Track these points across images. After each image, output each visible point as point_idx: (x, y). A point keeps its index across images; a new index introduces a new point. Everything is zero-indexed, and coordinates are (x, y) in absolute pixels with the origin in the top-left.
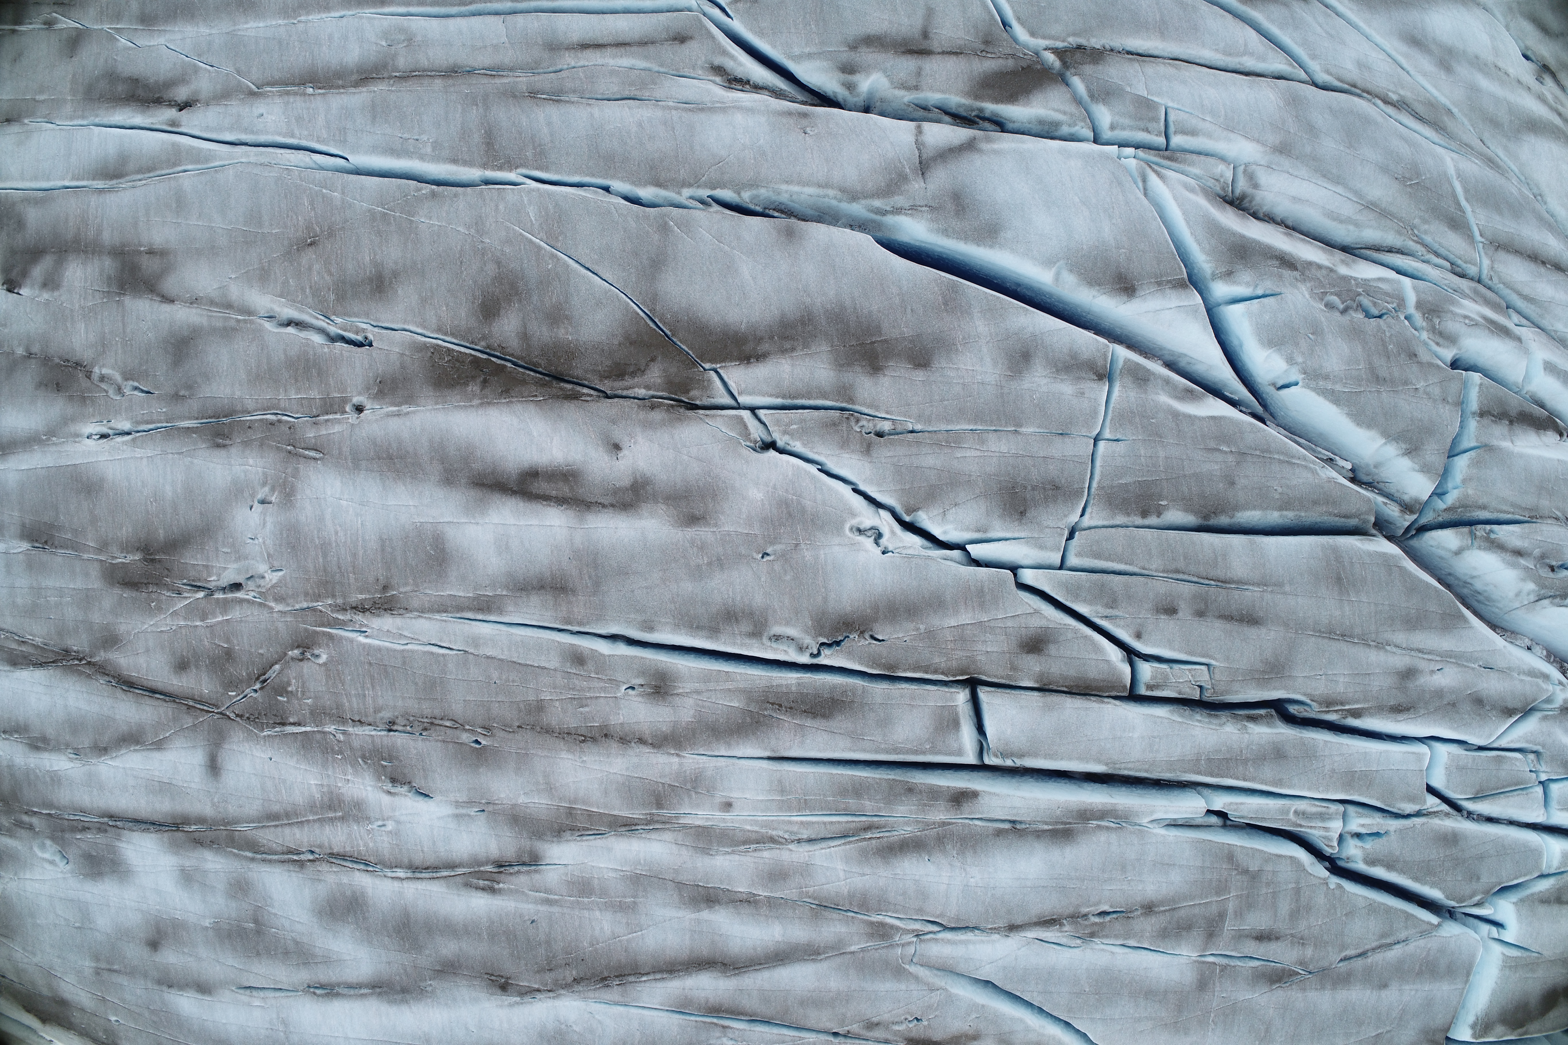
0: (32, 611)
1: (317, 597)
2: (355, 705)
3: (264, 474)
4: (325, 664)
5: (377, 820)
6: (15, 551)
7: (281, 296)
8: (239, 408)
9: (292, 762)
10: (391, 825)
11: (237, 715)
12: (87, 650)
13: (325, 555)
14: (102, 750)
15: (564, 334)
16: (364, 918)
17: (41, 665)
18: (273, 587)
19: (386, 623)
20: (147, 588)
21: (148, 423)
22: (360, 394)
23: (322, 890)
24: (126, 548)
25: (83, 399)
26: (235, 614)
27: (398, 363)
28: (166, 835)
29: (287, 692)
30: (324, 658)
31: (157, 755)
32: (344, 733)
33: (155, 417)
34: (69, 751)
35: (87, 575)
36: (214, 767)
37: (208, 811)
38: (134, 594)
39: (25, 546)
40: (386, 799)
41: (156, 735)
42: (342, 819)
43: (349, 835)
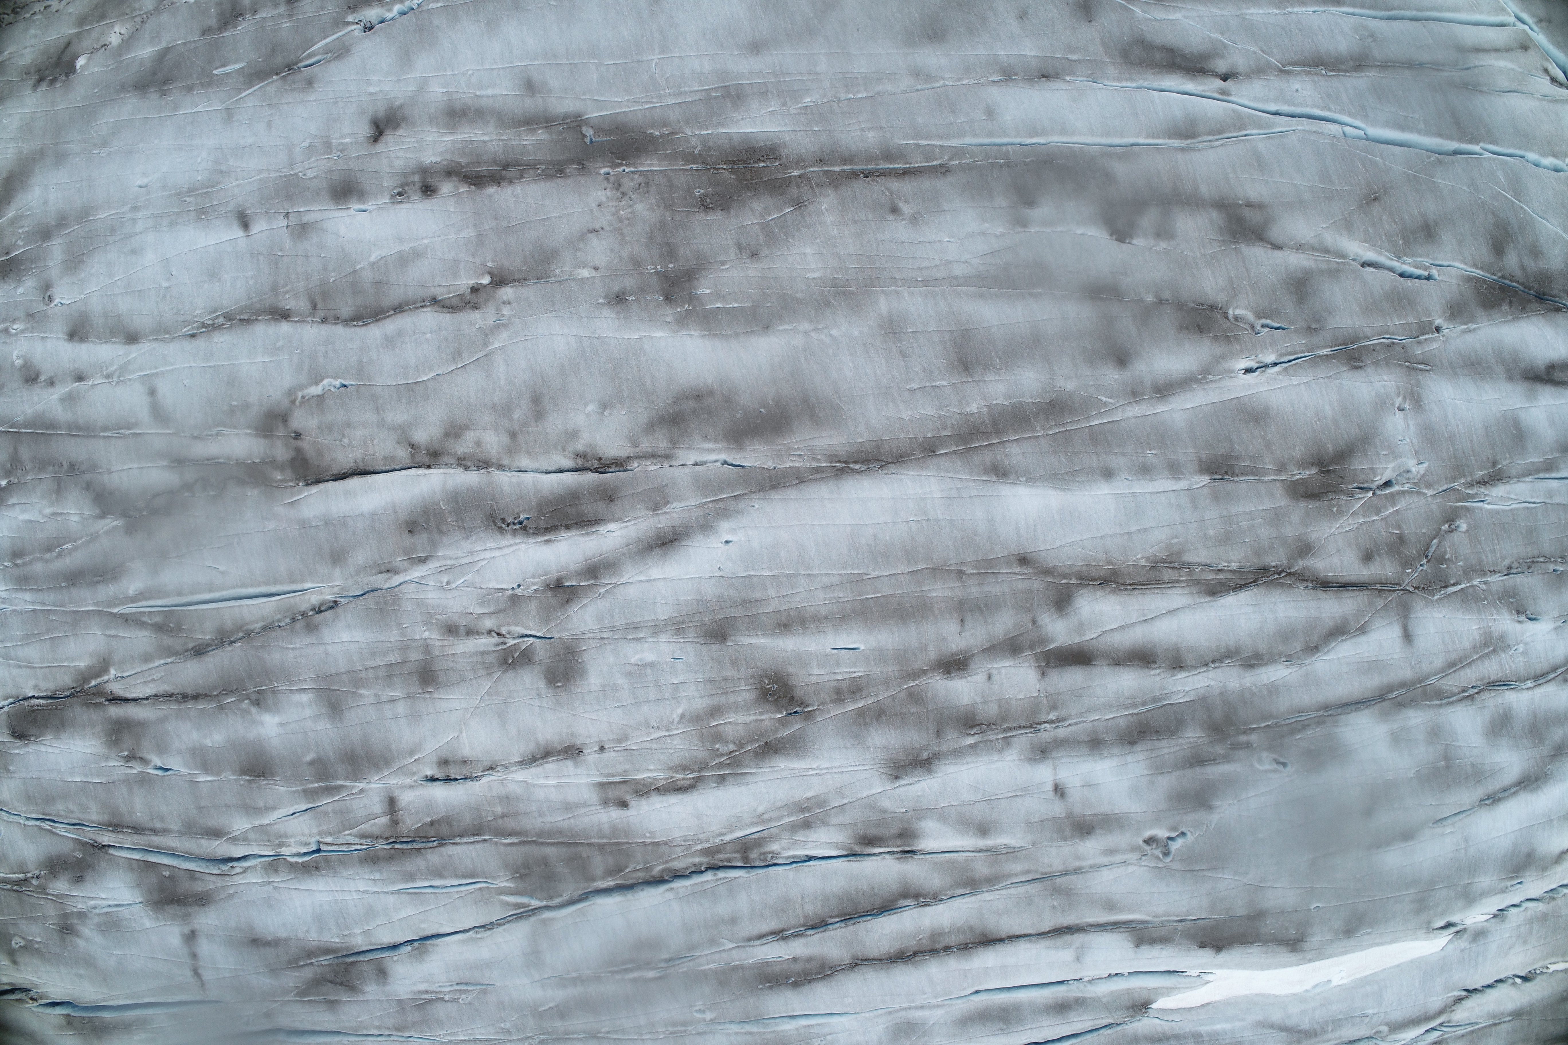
0: (1226, 539)
1: (1454, 479)
2: (1490, 559)
3: (1397, 386)
4: (1467, 531)
5: (1514, 645)
6: (1198, 486)
7: (1365, 242)
8: (1361, 335)
9: (1460, 615)
10: (1521, 648)
11: (1415, 588)
12: (1285, 562)
13: (1453, 446)
14: (1313, 649)
15: (1543, 264)
16: (1512, 728)
17: (1239, 587)
18: (1423, 476)
19: (1499, 490)
20: (1327, 497)
21: (1291, 354)
22: (1440, 317)
23: (1487, 714)
24: (1303, 464)
25: (1228, 339)
26: (1402, 504)
27: (1457, 292)
28: (1376, 707)
29: (1446, 560)
30: (1464, 527)
31: (1363, 639)
32: (1485, 583)
33: (1298, 349)
34: (1283, 659)
35: (1272, 495)
36: (1408, 636)
37: (1407, 674)
38: (1318, 504)
39: (1206, 479)
40: (1518, 627)
41: (1358, 621)
42: (1494, 651)
43: (1500, 663)
